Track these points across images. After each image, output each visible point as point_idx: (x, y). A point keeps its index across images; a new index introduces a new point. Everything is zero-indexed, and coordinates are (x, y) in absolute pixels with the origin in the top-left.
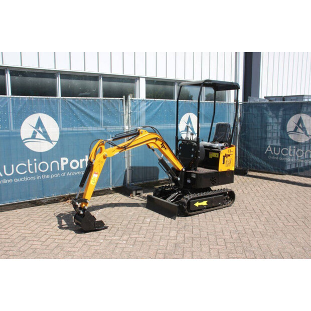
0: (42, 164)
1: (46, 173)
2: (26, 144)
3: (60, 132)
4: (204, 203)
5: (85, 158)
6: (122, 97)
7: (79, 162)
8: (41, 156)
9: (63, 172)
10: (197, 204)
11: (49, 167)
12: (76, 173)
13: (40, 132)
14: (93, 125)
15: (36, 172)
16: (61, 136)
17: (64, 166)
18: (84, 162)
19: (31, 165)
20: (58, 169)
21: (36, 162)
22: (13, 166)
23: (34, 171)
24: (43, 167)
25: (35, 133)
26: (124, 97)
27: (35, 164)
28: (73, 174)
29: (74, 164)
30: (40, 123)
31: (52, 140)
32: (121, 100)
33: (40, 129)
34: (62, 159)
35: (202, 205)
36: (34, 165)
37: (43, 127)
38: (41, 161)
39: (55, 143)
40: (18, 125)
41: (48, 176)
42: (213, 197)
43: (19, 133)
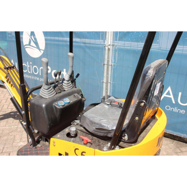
0: (34, 68)
1: (37, 76)
2: (26, 49)
11: (39, 71)
19: (29, 66)
21: (31, 65)
25: (30, 41)
27: (31, 66)
31: (40, 48)
33: (33, 38)
38: (34, 65)
39: (42, 52)
41: (38, 79)
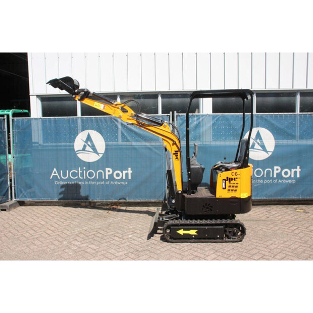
0: (90, 172)
1: (93, 180)
2: (78, 155)
3: (106, 146)
4: (193, 232)
5: (128, 170)
6: (169, 113)
7: (122, 173)
8: (89, 165)
9: (107, 180)
10: (181, 232)
11: (96, 175)
12: (119, 183)
13: (89, 145)
14: (137, 141)
15: (85, 178)
16: (106, 149)
17: (109, 175)
18: (127, 174)
19: (81, 172)
20: (103, 178)
21: (85, 170)
22: (67, 171)
23: (83, 177)
24: (91, 174)
25: (85, 146)
26: (171, 112)
28: (116, 183)
29: (118, 175)
30: (89, 138)
32: (168, 116)
33: (89, 143)
34: (107, 169)
35: (189, 234)
36: (83, 172)
37: (91, 141)
38: (89, 170)
39: (101, 155)
40: (73, 140)
41: (94, 183)
42: (207, 227)
43: (73, 146)
